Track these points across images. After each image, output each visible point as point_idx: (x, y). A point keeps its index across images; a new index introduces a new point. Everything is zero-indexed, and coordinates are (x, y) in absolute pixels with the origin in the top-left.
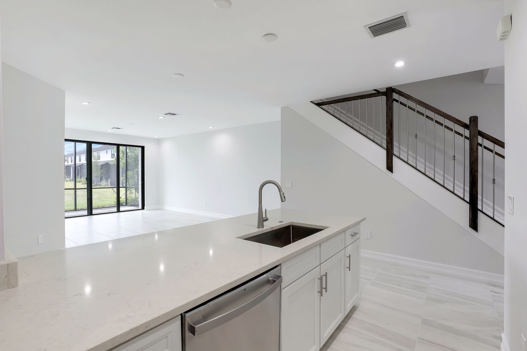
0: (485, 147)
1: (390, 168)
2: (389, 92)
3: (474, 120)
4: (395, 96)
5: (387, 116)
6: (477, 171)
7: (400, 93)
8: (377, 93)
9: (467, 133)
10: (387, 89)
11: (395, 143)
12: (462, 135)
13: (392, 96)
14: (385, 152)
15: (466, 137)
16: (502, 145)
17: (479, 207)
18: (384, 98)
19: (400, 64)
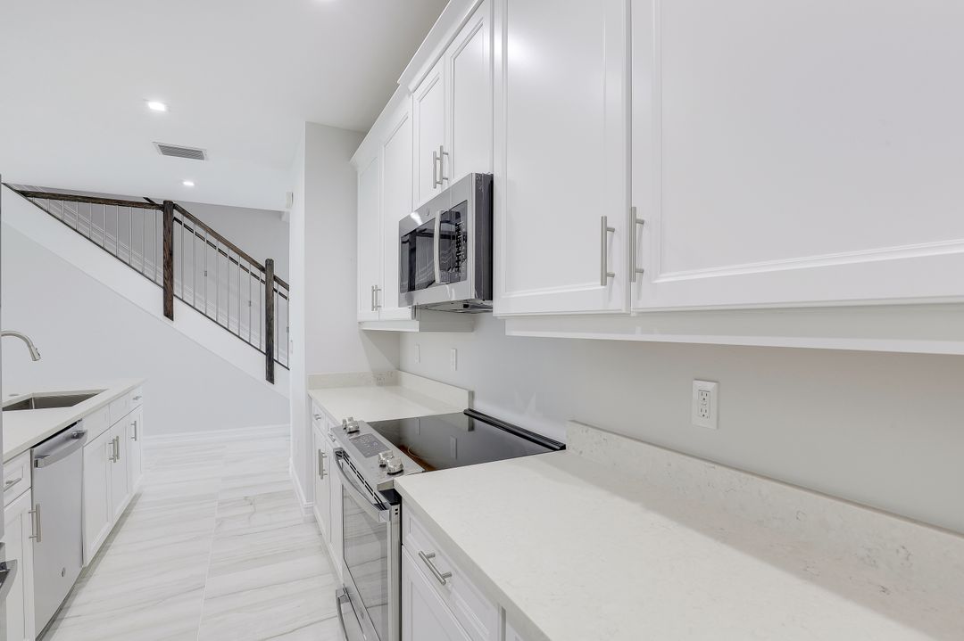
0: (280, 293)
1: (169, 314)
2: (168, 208)
3: (270, 263)
4: (176, 214)
5: (164, 240)
6: (272, 319)
7: (183, 212)
8: (150, 204)
9: (263, 276)
10: (165, 202)
11: (176, 280)
12: (258, 278)
13: (172, 213)
14: (161, 291)
15: (262, 281)
16: (286, 287)
17: (275, 358)
18: (160, 213)
19: (189, 184)
